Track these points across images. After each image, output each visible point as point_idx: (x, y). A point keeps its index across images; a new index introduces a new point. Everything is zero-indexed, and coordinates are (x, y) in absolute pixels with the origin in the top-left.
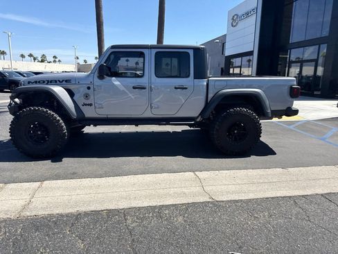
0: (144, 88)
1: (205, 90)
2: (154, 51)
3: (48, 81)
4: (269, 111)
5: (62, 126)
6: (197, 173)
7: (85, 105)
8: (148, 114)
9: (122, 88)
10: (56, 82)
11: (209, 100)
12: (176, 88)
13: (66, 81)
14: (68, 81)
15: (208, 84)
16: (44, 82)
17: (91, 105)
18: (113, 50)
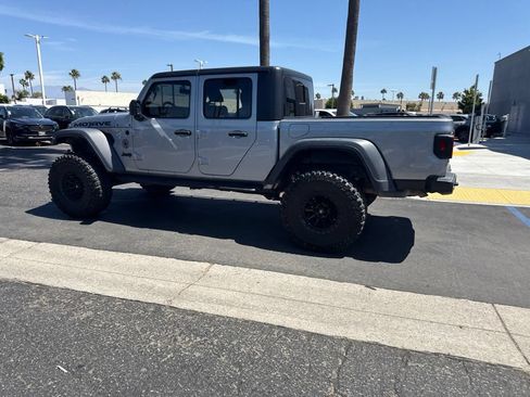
0: (189, 134)
2: (203, 79)
3: (91, 124)
5: (96, 181)
6: (214, 266)
7: (124, 155)
8: (195, 173)
9: (163, 134)
11: (281, 156)
12: (230, 135)
14: (107, 123)
15: (278, 129)
17: (130, 155)
18: (157, 80)
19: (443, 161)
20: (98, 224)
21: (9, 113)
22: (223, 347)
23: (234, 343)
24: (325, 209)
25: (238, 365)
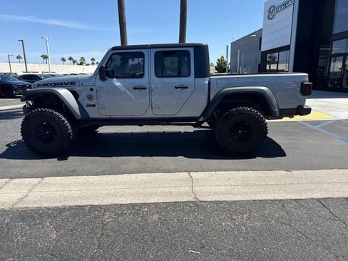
0: (145, 89)
1: (207, 90)
2: (154, 51)
3: (55, 84)
4: (277, 110)
5: (67, 127)
6: (191, 173)
7: (88, 106)
8: (149, 115)
9: (123, 89)
10: (62, 84)
11: (211, 98)
12: (176, 88)
13: (71, 83)
14: (72, 83)
15: (209, 83)
16: (51, 85)
17: (94, 106)
18: (114, 51)
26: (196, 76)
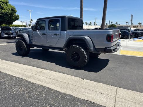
0: (45, 34)
1: (65, 36)
2: (48, 20)
4: (92, 48)
5: (25, 46)
6: (45, 70)
8: (47, 45)
9: (39, 34)
12: (54, 35)
14: (28, 32)
15: (66, 33)
18: (38, 20)
19: (110, 43)
20: (26, 57)
21: (21, 29)
22: (30, 92)
23: (33, 91)
24: (77, 56)
25: (29, 97)
26: (61, 30)
